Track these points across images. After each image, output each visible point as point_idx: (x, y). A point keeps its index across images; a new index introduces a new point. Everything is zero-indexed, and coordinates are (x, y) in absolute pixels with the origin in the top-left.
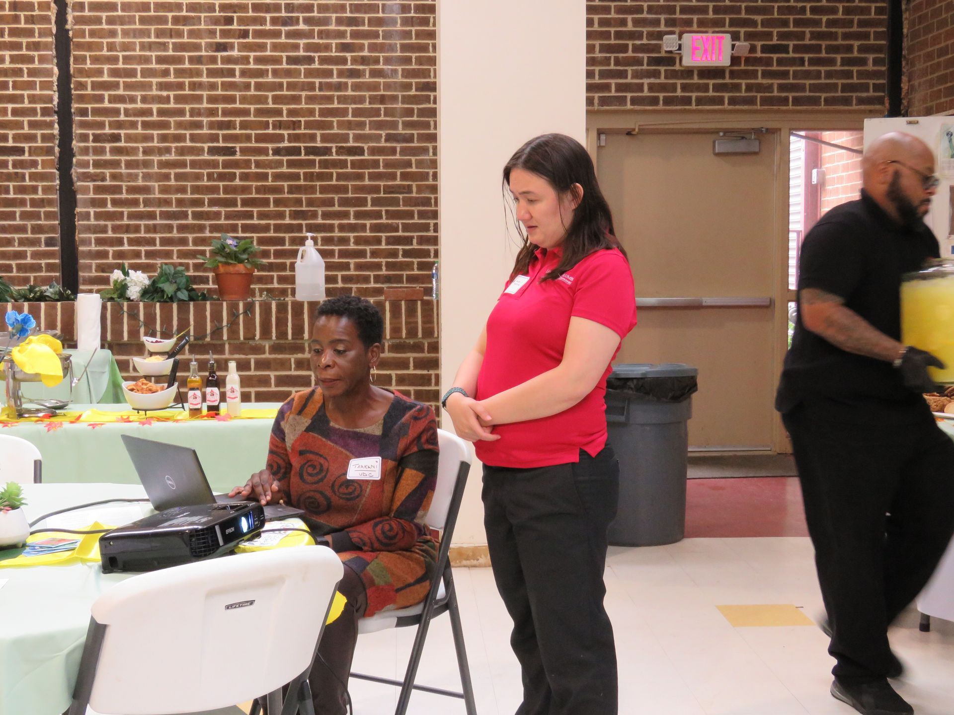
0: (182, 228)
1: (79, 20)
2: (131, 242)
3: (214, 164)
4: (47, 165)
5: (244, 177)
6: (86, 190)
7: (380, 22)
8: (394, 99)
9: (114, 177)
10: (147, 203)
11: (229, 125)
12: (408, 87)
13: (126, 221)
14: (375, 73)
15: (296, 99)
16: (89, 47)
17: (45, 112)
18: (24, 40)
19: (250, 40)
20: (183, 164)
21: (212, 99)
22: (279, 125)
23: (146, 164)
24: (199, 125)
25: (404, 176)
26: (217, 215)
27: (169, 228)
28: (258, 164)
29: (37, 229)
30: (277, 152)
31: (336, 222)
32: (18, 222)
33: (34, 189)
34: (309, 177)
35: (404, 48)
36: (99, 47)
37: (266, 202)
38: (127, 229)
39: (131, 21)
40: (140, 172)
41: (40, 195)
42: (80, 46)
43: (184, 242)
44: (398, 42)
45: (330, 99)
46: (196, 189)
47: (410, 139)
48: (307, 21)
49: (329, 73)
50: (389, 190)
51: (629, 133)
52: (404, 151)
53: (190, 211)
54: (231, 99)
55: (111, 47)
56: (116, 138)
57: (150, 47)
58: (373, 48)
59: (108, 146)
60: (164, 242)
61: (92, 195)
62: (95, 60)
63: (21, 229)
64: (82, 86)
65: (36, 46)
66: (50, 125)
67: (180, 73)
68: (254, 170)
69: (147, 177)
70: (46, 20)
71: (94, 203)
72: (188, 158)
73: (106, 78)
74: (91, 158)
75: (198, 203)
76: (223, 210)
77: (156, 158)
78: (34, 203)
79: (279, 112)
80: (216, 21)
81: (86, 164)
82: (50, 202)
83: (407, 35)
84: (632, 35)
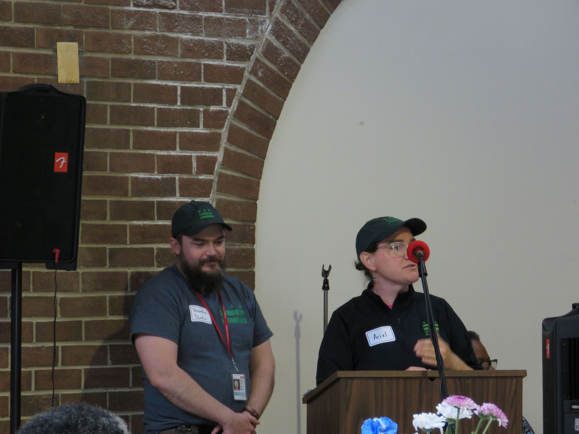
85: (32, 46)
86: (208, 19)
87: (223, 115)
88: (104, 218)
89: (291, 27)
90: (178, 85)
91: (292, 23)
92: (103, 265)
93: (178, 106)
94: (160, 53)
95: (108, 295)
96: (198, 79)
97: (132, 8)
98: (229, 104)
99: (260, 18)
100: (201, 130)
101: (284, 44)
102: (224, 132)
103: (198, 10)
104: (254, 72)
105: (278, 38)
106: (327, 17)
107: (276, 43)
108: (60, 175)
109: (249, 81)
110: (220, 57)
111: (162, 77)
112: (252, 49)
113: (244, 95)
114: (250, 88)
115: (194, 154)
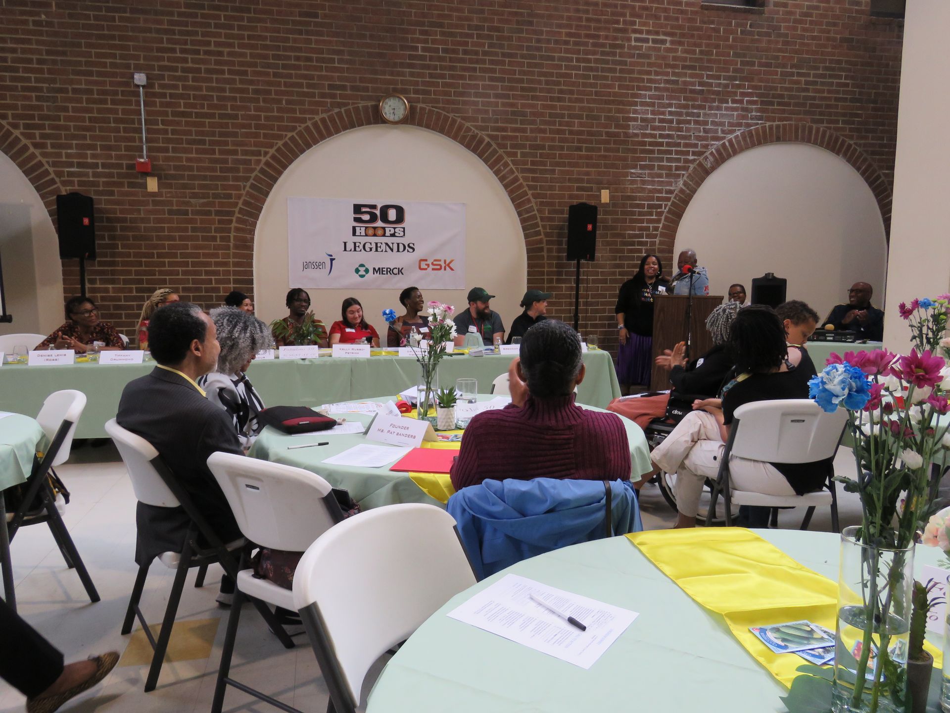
85: (592, 191)
86: (658, 181)
87: (663, 212)
88: (617, 246)
89: (691, 183)
90: (646, 203)
91: (691, 181)
92: (616, 260)
93: (646, 209)
94: (639, 192)
95: (618, 270)
96: (654, 201)
97: (629, 178)
98: (665, 209)
99: (678, 180)
100: (654, 217)
101: (688, 188)
102: (663, 218)
103: (654, 178)
104: (675, 198)
105: (685, 186)
106: (705, 179)
107: (684, 188)
108: (589, 231)
109: (673, 201)
110: (662, 193)
111: (639, 201)
112: (675, 190)
113: (671, 205)
114: (673, 204)
115: (651, 225)
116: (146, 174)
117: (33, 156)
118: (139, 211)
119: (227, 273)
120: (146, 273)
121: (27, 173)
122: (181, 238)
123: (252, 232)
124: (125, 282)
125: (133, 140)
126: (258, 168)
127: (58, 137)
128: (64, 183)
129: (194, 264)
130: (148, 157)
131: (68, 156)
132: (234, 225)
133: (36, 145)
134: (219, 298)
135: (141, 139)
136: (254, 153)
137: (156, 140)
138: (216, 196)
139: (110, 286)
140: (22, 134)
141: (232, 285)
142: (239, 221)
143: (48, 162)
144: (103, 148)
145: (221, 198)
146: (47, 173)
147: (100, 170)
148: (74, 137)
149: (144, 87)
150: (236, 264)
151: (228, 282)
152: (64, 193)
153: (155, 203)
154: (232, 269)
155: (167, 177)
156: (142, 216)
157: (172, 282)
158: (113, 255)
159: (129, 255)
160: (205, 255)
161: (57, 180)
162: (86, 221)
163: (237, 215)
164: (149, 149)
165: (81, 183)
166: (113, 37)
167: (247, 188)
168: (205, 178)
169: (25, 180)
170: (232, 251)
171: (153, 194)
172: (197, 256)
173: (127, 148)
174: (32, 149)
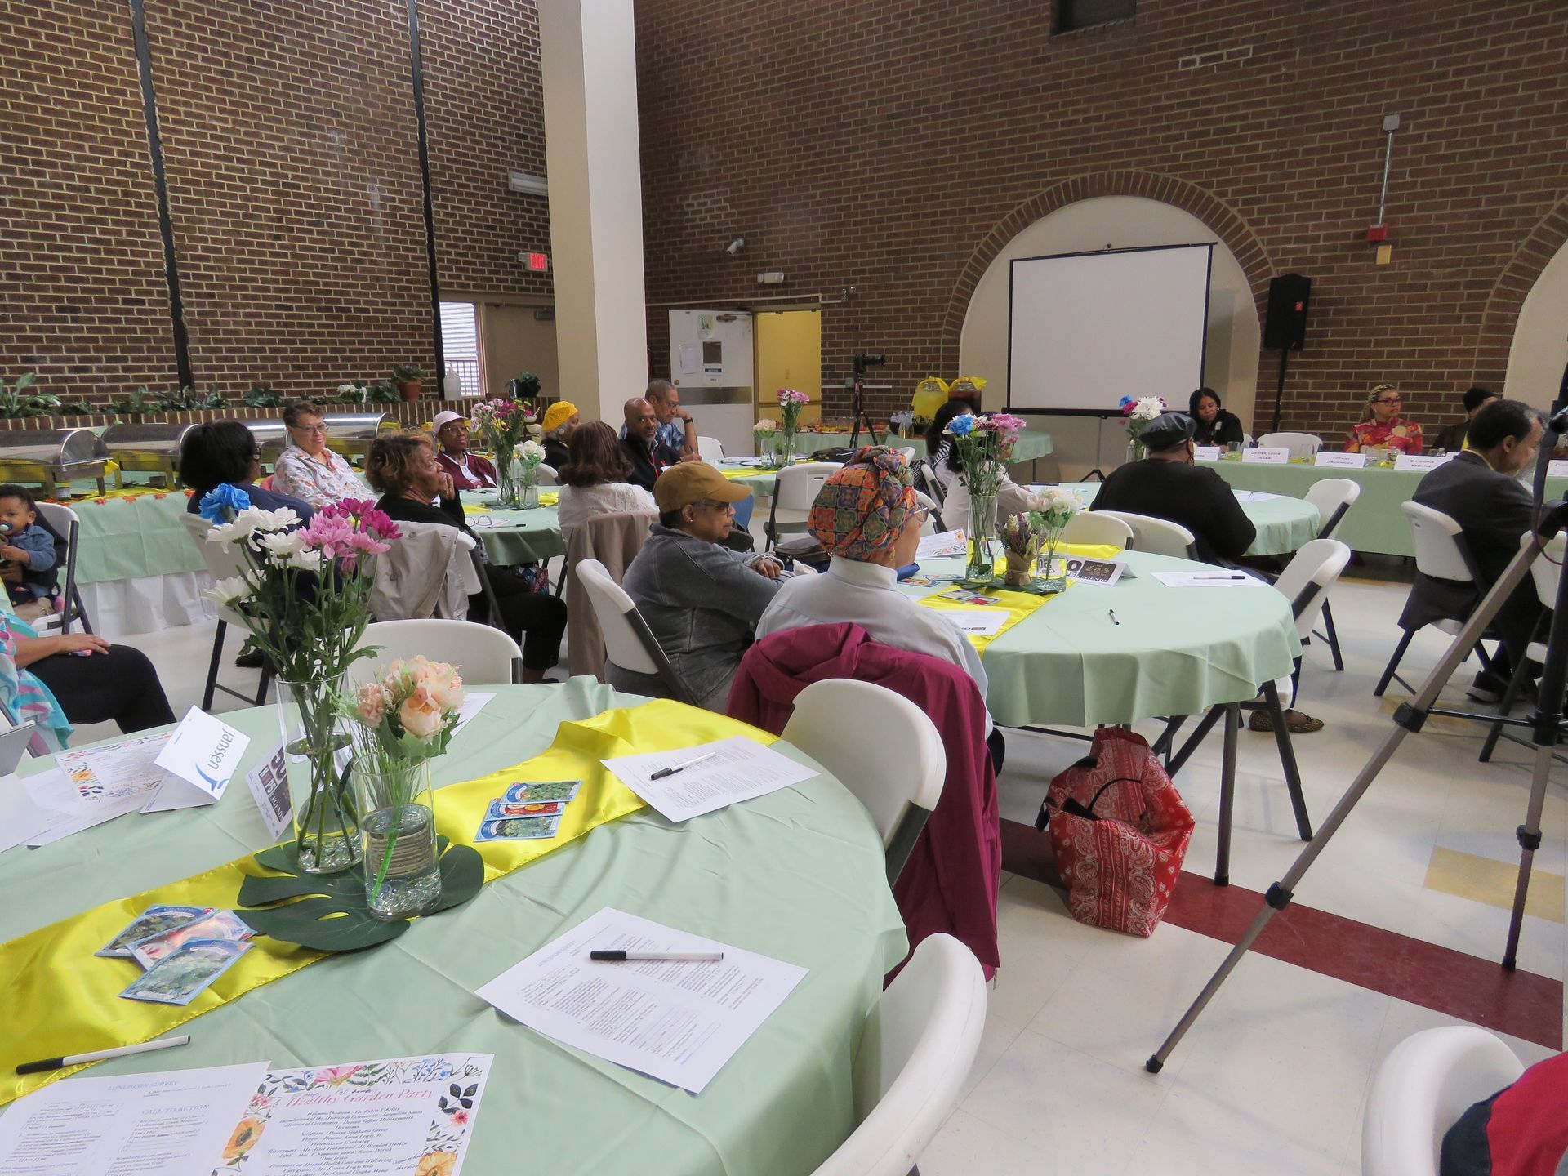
0: (264, 359)
1: (176, 209)
2: (230, 368)
3: (279, 316)
4: (162, 312)
5: (300, 325)
6: (194, 332)
7: (371, 230)
8: (383, 279)
9: (213, 323)
10: (238, 341)
11: (287, 290)
12: (390, 272)
13: (224, 354)
14: (372, 262)
15: (327, 276)
16: (186, 229)
17: (158, 274)
18: (136, 220)
19: (295, 234)
20: (259, 315)
21: (274, 272)
22: (318, 292)
23: (235, 315)
24: (267, 289)
25: (394, 327)
26: (285, 351)
27: (255, 359)
28: (308, 317)
29: (160, 359)
30: (319, 309)
31: (358, 355)
32: (146, 354)
33: (156, 331)
34: (339, 326)
35: (387, 248)
36: (193, 230)
37: (314, 342)
38: (226, 359)
39: (214, 213)
40: (231, 320)
41: (161, 335)
42: (179, 228)
43: (265, 368)
44: (383, 244)
45: (347, 277)
46: (270, 333)
47: (394, 304)
48: (329, 225)
49: (345, 260)
50: (386, 335)
51: (497, 306)
52: (393, 312)
53: (267, 347)
54: (286, 273)
55: (202, 231)
56: (212, 296)
57: (229, 233)
58: (369, 246)
59: (207, 301)
60: (252, 368)
61: (199, 336)
62: (192, 239)
63: (149, 359)
64: (184, 257)
65: (146, 225)
66: (162, 284)
67: (251, 253)
68: (305, 321)
69: (236, 323)
70: (152, 206)
71: (201, 341)
72: (263, 311)
73: (200, 253)
74: (195, 309)
75: (272, 342)
76: (288, 347)
77: (241, 311)
78: (156, 340)
79: (317, 284)
80: (272, 219)
81: (192, 313)
82: (168, 340)
83: (387, 239)
84: (503, 251)
116: (1377, 242)
117: (1248, 234)
118: (1360, 290)
119: (1469, 364)
120: (1357, 365)
121: (1237, 255)
122: (1411, 321)
123: (1517, 308)
124: (1329, 376)
125: (1368, 201)
126: (1545, 217)
127: (1279, 210)
128: (1277, 263)
129: (1422, 353)
130: (1384, 221)
131: (1286, 230)
132: (1491, 298)
133: (1252, 223)
134: (1450, 397)
135: (1378, 200)
136: (1540, 197)
137: (1399, 198)
138: (1470, 262)
139: (1311, 381)
140: (1240, 211)
141: (1472, 381)
142: (1499, 293)
143: (1263, 241)
144: (1329, 216)
145: (1478, 264)
146: (1260, 252)
147: (1321, 243)
148: (1298, 207)
149: (1394, 131)
150: (1482, 353)
151: (1467, 375)
152: (1275, 275)
153: (1384, 278)
154: (1476, 358)
155: (1405, 243)
156: (1364, 294)
157: (1389, 376)
158: (1320, 344)
159: (1338, 344)
160: (1440, 342)
161: (1270, 259)
162: (1299, 306)
163: (1498, 285)
164: (1388, 211)
165: (1295, 262)
166: (1364, 76)
167: (1522, 248)
168: (1458, 239)
169: (1236, 262)
170: (1481, 334)
171: (1384, 267)
172: (1429, 342)
173: (1359, 213)
174: (1248, 228)
